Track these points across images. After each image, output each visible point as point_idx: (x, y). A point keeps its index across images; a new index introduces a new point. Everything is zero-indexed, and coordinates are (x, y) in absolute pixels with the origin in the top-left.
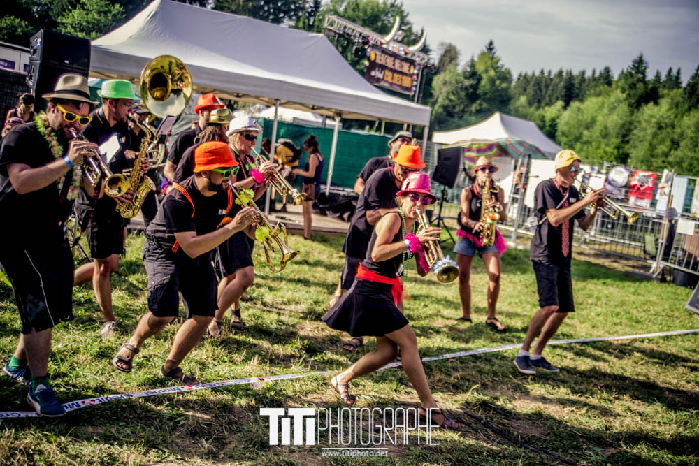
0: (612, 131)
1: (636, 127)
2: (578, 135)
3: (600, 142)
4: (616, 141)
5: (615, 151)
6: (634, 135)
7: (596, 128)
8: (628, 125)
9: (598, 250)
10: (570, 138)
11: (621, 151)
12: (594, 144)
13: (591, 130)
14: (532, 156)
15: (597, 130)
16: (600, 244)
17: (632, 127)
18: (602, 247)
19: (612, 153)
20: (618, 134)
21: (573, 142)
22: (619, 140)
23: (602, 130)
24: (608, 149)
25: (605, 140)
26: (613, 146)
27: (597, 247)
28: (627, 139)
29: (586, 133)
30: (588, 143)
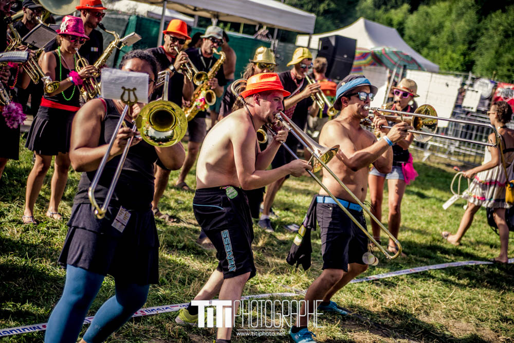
0: (459, 38)
1: (483, 34)
2: (425, 40)
3: (446, 49)
4: (462, 47)
5: (462, 58)
6: (480, 42)
7: (443, 33)
8: (475, 31)
9: (463, 161)
10: (418, 43)
11: (467, 59)
12: (440, 50)
13: (438, 35)
14: (407, 67)
15: (444, 35)
16: (465, 155)
17: (479, 34)
18: (467, 159)
19: (458, 60)
20: (465, 41)
21: (420, 47)
22: (466, 47)
23: (449, 36)
24: (455, 56)
25: (452, 47)
26: (459, 52)
27: (461, 158)
28: (473, 46)
29: (433, 38)
30: (435, 48)
